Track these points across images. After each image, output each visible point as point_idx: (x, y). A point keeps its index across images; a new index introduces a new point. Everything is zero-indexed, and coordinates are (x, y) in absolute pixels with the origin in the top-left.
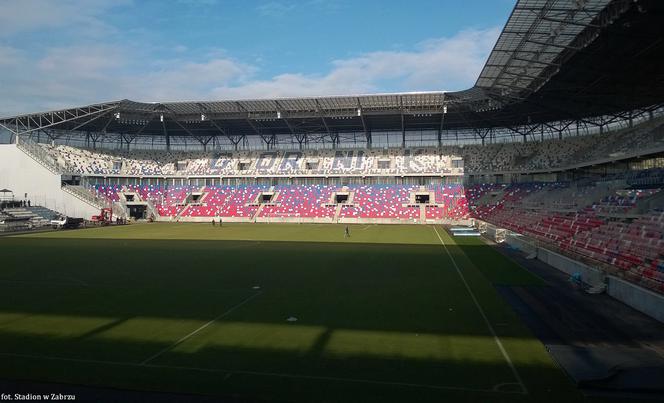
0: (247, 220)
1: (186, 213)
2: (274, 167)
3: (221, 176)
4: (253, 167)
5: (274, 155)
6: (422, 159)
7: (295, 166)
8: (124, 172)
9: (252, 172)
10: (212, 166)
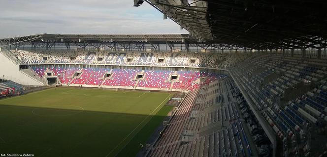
0: (97, 86)
1: (73, 82)
2: (113, 60)
3: (90, 64)
4: (104, 60)
5: (114, 54)
6: (177, 59)
7: (122, 60)
8: (48, 62)
9: (103, 62)
10: (86, 59)
